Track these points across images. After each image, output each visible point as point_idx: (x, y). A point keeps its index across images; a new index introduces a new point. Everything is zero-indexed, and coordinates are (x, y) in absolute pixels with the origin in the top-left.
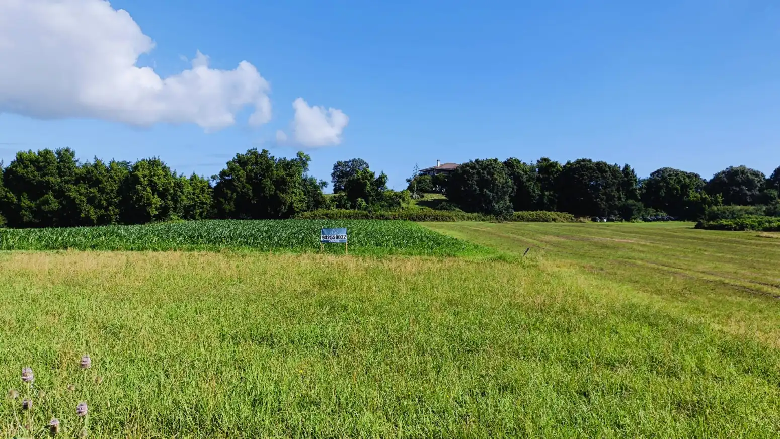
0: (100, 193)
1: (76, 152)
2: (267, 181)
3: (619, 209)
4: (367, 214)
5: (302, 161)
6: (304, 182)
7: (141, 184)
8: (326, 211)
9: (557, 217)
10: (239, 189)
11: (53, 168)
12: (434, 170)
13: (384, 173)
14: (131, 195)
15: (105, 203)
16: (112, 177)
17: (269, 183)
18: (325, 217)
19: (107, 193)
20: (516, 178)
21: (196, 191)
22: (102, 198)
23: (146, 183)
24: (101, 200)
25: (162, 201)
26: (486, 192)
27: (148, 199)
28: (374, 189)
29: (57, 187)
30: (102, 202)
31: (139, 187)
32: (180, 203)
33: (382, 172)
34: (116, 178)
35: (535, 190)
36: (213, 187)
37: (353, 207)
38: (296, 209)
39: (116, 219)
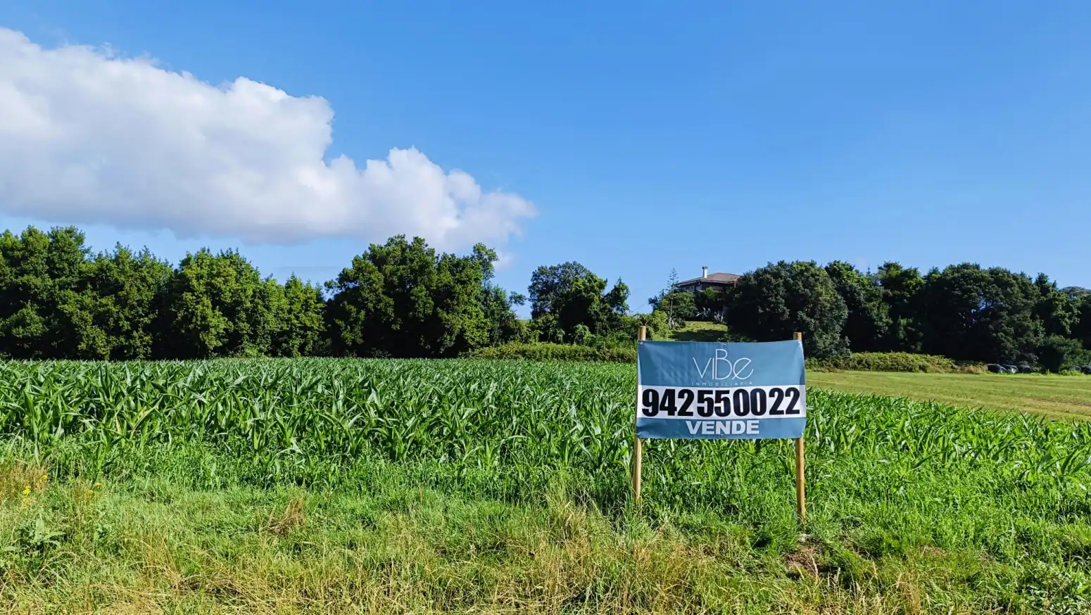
0: (118, 307)
1: (86, 235)
2: (420, 291)
3: (1037, 351)
4: (594, 352)
5: (483, 259)
6: (485, 295)
7: (192, 291)
8: (522, 347)
9: (926, 363)
10: (370, 305)
11: (39, 261)
12: (697, 283)
13: (622, 281)
14: (173, 310)
15: (126, 325)
16: (143, 279)
17: (423, 293)
18: (520, 356)
19: (132, 307)
20: (847, 293)
21: (294, 307)
22: (122, 316)
23: (202, 289)
24: (119, 319)
25: (231, 323)
26: (801, 317)
27: (204, 318)
28: (605, 308)
29: (45, 295)
30: (121, 323)
31: (188, 296)
32: (264, 327)
33: (620, 280)
34: (150, 280)
35: (881, 315)
36: (326, 300)
37: (568, 340)
38: (469, 341)
39: (144, 355)
